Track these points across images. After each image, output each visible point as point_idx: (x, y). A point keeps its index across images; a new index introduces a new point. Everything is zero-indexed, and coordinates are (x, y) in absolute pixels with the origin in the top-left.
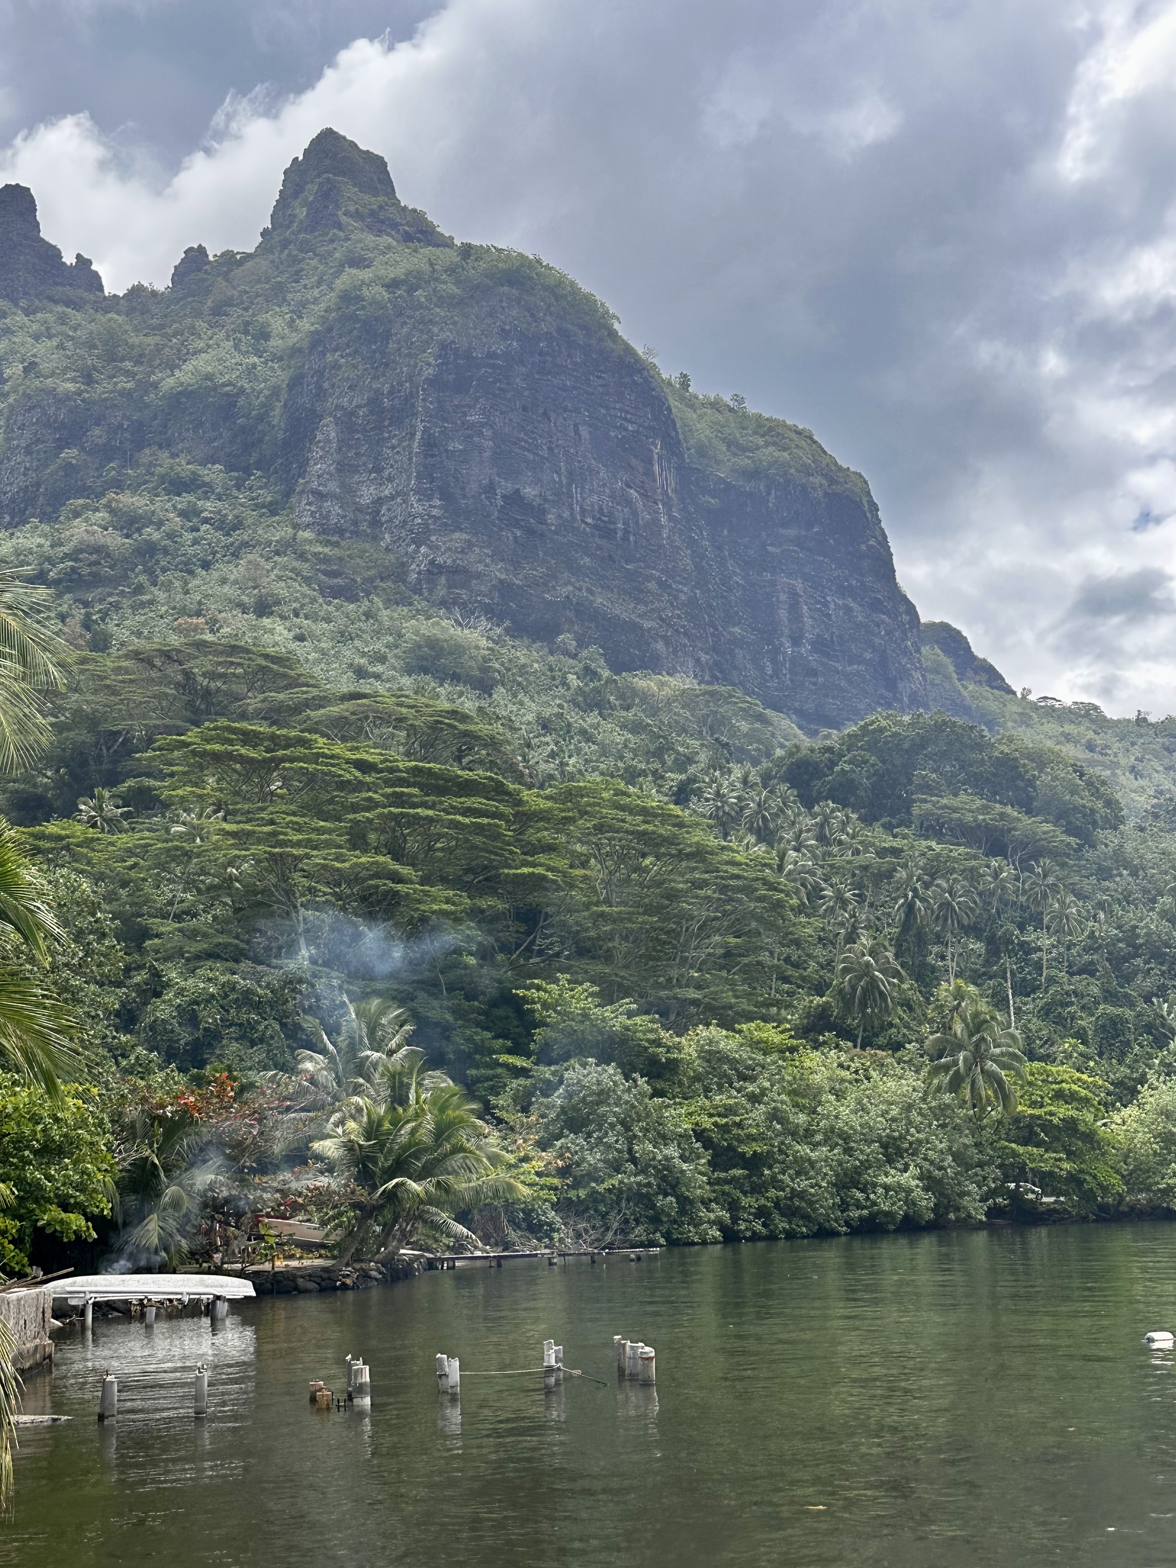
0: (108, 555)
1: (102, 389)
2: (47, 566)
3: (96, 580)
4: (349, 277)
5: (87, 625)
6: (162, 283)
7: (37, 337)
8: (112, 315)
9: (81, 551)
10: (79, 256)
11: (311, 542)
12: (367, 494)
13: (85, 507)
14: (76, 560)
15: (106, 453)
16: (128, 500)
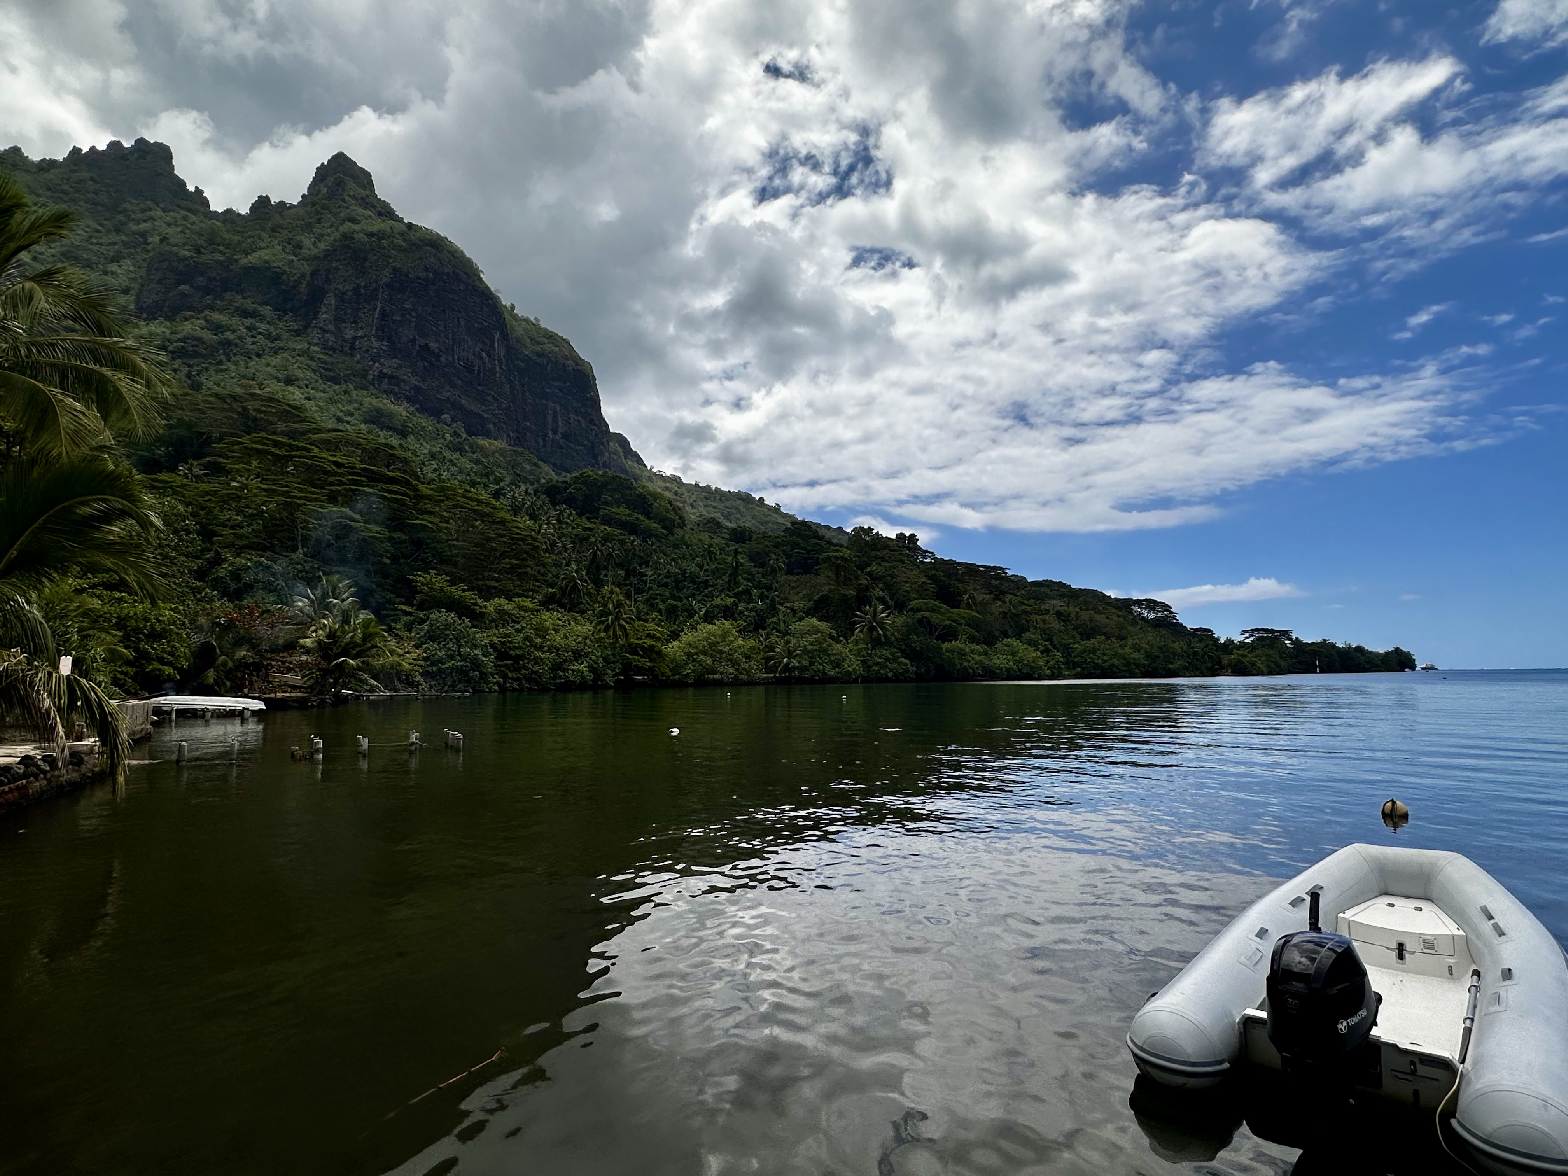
0: (203, 343)
1: (206, 257)
2: (167, 343)
3: (196, 354)
4: (347, 227)
5: (189, 376)
6: (244, 210)
7: (169, 225)
8: (214, 221)
9: (188, 338)
10: (196, 187)
11: (317, 353)
12: (349, 333)
13: (192, 317)
14: (185, 342)
15: (207, 291)
16: (216, 316)
